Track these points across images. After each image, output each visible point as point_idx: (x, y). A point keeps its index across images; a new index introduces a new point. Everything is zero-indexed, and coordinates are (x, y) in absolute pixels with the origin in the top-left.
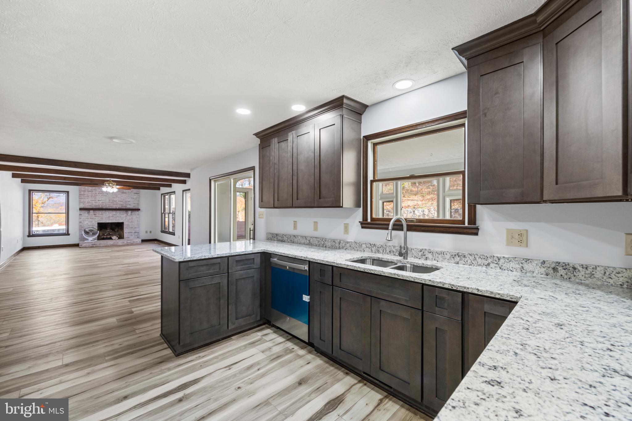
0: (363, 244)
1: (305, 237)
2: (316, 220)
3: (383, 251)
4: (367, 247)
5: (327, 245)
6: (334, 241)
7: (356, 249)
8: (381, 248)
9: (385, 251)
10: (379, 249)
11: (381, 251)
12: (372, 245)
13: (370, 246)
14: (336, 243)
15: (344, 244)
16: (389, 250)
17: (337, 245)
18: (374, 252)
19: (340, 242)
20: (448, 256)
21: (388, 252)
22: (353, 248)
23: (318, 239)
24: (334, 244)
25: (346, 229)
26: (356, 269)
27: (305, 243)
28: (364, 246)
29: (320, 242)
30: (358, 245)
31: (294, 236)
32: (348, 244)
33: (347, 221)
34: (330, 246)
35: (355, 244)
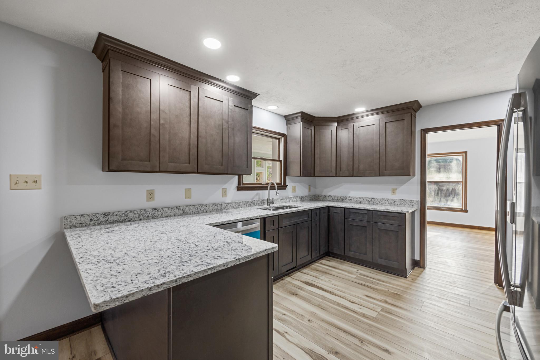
0: (241, 202)
1: (177, 207)
2: (188, 186)
3: (253, 205)
4: (243, 204)
5: (208, 210)
6: (215, 205)
7: (235, 207)
8: (252, 203)
9: (254, 204)
10: (250, 204)
11: (252, 205)
12: (247, 202)
13: (245, 203)
14: (218, 206)
15: (225, 206)
16: (256, 203)
17: (219, 208)
18: (248, 206)
19: (222, 204)
20: (279, 201)
21: (256, 204)
22: (233, 207)
23: (196, 207)
24: (216, 207)
25: (224, 193)
26: (292, 212)
27: (177, 215)
28: (241, 203)
29: (199, 209)
30: (237, 204)
31: (155, 209)
32: (229, 205)
33: (224, 186)
34: (212, 210)
35: (235, 204)
